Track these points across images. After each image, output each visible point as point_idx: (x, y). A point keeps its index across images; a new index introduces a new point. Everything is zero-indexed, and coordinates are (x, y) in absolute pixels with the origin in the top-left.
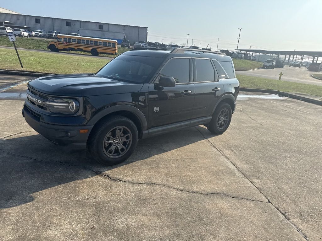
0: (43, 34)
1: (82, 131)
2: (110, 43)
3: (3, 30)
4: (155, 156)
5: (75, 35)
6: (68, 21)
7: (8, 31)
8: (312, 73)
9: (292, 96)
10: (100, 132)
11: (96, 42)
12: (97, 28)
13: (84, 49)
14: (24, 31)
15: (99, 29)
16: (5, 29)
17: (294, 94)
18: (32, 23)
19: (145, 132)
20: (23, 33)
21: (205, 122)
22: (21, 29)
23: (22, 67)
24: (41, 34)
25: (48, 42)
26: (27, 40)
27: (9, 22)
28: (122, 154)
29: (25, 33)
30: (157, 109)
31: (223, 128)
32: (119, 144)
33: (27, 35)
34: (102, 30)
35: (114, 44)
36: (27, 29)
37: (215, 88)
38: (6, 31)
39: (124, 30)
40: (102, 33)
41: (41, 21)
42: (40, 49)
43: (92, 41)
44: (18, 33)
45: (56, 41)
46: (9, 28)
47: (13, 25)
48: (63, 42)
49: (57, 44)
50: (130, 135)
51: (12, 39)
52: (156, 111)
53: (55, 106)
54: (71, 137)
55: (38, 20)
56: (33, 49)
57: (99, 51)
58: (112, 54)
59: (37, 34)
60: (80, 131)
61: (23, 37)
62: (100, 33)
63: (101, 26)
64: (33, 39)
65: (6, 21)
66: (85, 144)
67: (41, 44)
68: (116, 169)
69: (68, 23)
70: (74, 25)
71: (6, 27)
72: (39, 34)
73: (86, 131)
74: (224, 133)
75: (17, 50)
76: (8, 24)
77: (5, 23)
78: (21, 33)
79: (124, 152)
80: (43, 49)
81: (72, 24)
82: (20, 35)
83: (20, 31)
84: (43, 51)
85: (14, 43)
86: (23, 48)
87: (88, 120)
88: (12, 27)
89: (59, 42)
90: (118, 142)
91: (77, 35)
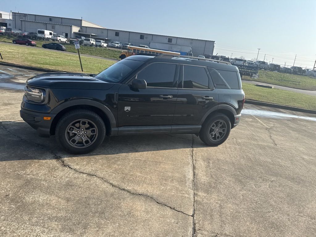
0: (120, 46)
1: (45, 118)
3: (88, 41)
4: (123, 154)
5: (145, 47)
6: (142, 35)
7: (92, 42)
10: (62, 121)
12: (167, 41)
14: (104, 43)
15: (169, 42)
16: (89, 40)
18: (112, 36)
19: (114, 129)
20: (102, 44)
21: (191, 129)
22: (101, 41)
23: (82, 71)
24: (118, 45)
25: (121, 52)
26: (104, 50)
27: (94, 35)
28: (86, 146)
29: (104, 44)
30: (127, 108)
31: (217, 140)
32: (84, 136)
33: (106, 46)
34: (171, 43)
36: (106, 41)
37: (206, 97)
38: (90, 42)
39: (191, 43)
40: (170, 45)
41: (120, 34)
42: (114, 58)
44: (98, 44)
45: (126, 52)
46: (93, 39)
47: (97, 37)
48: (132, 53)
49: (128, 54)
50: (96, 128)
51: (77, 47)
52: (127, 110)
53: (32, 95)
54: (37, 122)
55: (117, 33)
56: (108, 58)
59: (115, 45)
60: (44, 117)
61: (102, 47)
62: (167, 46)
63: (170, 39)
64: (109, 50)
65: (92, 34)
66: (49, 130)
67: (115, 54)
69: (142, 36)
70: (147, 38)
71: (90, 39)
72: (116, 46)
73: (49, 118)
74: (219, 146)
75: (80, 56)
76: (93, 37)
77: (92, 35)
78: (101, 44)
79: (89, 144)
80: (116, 59)
81: (145, 37)
82: (100, 46)
83: (100, 42)
84: (116, 60)
85: (78, 51)
86: (100, 57)
87: (52, 109)
88: (95, 39)
89: (129, 53)
90: (82, 134)
91: (147, 47)
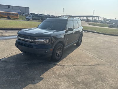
2: (15, 14)
8: (88, 23)
9: (88, 31)
11: (9, 13)
13: (4, 17)
17: (88, 30)
35: (17, 14)
43: (7, 13)
57: (11, 17)
58: (17, 18)
63: (9, 7)
68: (60, 62)
